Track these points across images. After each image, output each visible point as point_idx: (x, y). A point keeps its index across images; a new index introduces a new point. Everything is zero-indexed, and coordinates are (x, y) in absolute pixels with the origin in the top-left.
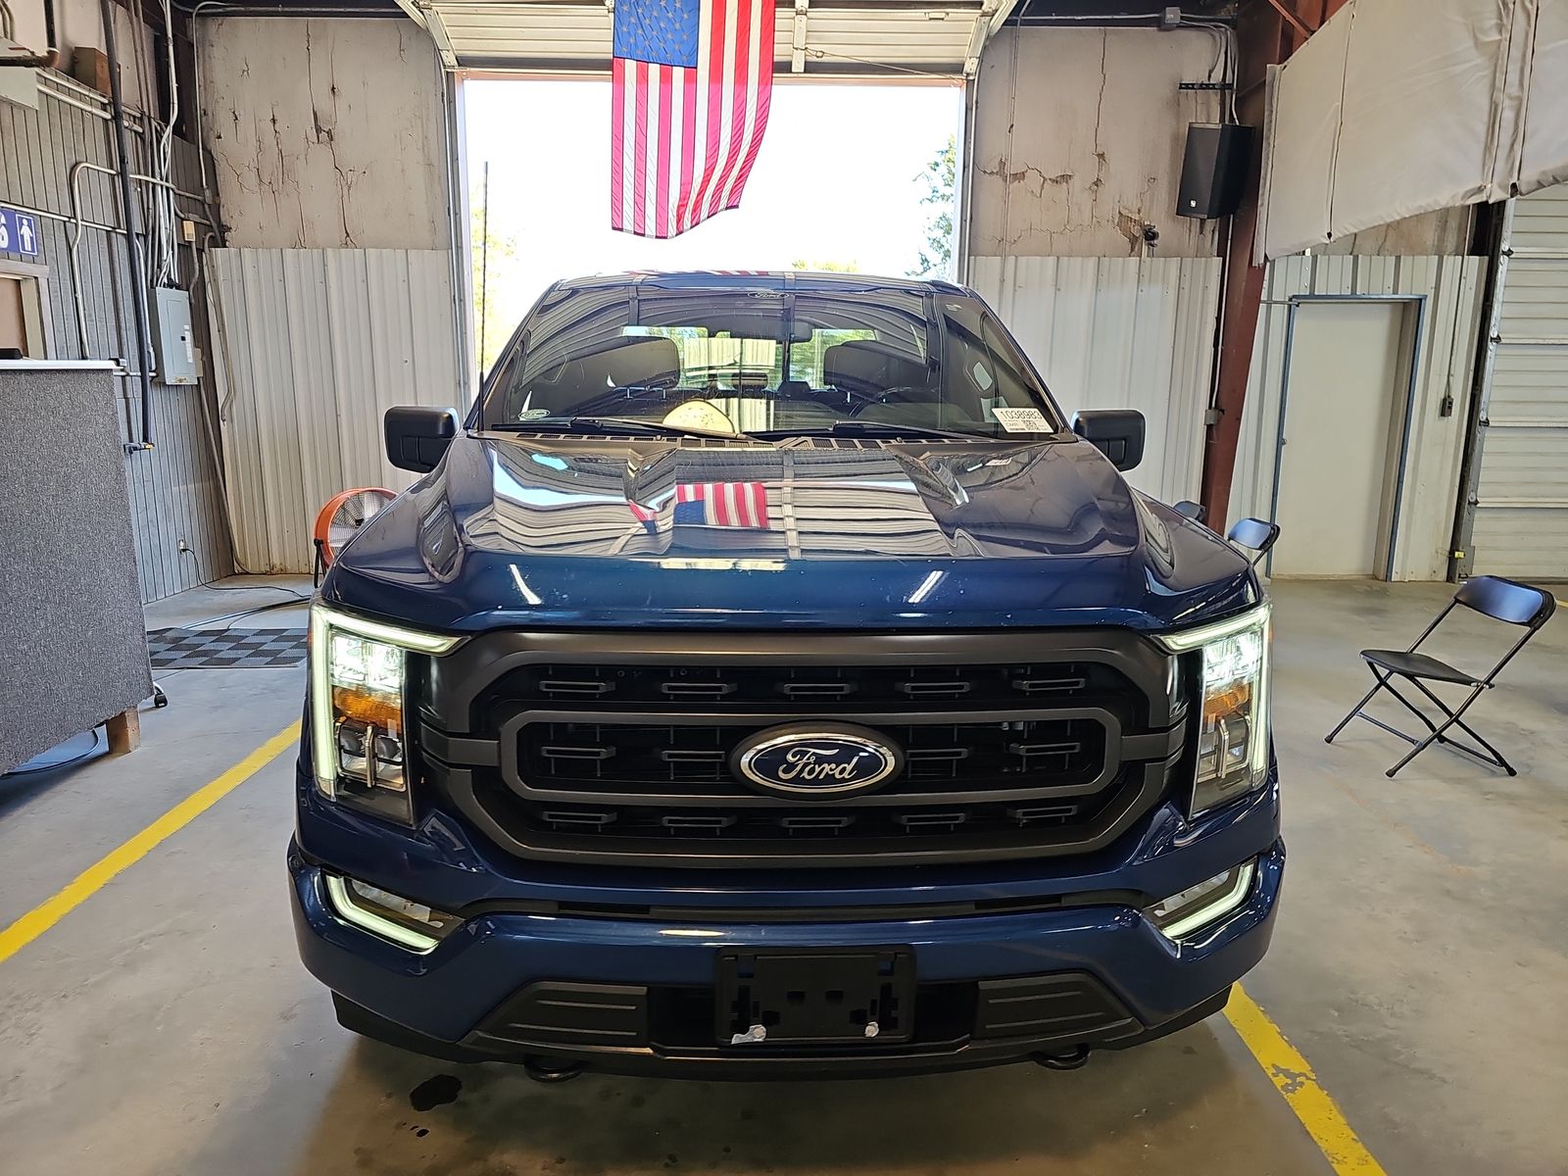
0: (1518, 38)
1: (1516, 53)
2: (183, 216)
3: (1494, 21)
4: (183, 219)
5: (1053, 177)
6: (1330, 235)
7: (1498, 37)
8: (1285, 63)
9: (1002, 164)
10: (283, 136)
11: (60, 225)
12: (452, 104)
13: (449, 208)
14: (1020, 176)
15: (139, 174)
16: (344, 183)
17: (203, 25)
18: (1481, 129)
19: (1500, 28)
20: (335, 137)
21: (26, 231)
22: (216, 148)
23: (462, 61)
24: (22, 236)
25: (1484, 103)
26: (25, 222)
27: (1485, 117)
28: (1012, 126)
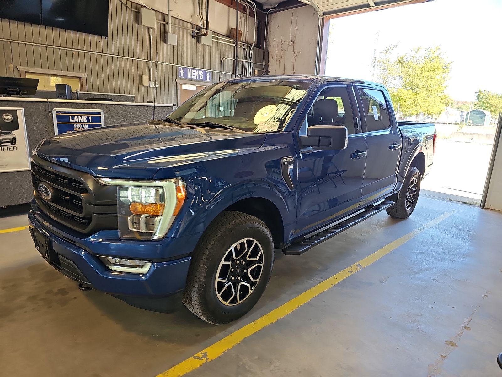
2: (255, 69)
4: (255, 70)
10: (283, 45)
11: (217, 74)
12: (323, 28)
13: (316, 61)
15: (243, 59)
16: (295, 56)
17: (271, 16)
20: (295, 43)
21: (208, 75)
22: (269, 50)
23: (324, 14)
24: (207, 77)
26: (208, 73)
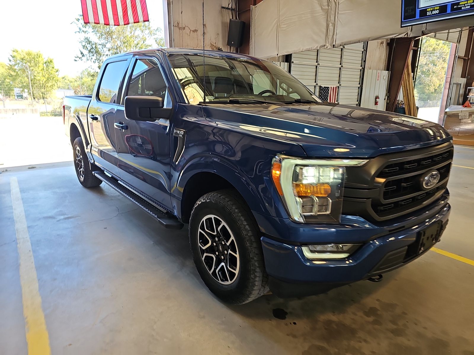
0: (333, 9)
1: (333, 12)
3: (327, 4)
5: (193, 30)
6: (277, 54)
7: (328, 8)
8: (256, 6)
9: (178, 24)
14: (184, 28)
18: (325, 31)
19: (328, 6)
25: (325, 24)
27: (325, 28)
28: (182, 12)
